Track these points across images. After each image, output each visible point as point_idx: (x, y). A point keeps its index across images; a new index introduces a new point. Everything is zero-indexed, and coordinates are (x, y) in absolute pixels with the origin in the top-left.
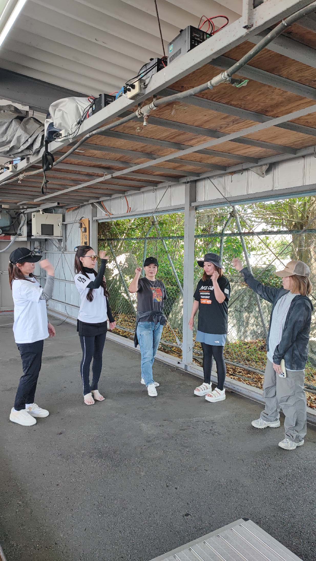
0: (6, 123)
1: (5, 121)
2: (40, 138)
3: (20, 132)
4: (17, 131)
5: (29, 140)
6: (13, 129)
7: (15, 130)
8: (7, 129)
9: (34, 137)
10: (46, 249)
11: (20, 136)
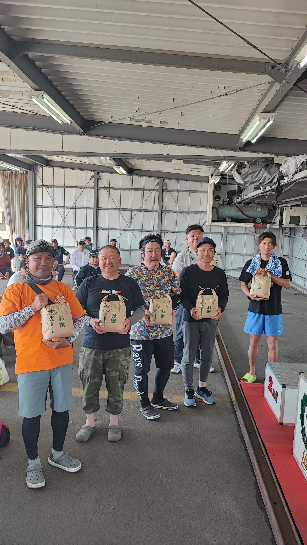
0: (258, 170)
1: (258, 169)
2: (277, 177)
3: (266, 174)
4: (264, 173)
5: (271, 178)
6: (262, 173)
7: (263, 173)
8: (259, 173)
9: (273, 176)
10: (295, 235)
11: (266, 176)
